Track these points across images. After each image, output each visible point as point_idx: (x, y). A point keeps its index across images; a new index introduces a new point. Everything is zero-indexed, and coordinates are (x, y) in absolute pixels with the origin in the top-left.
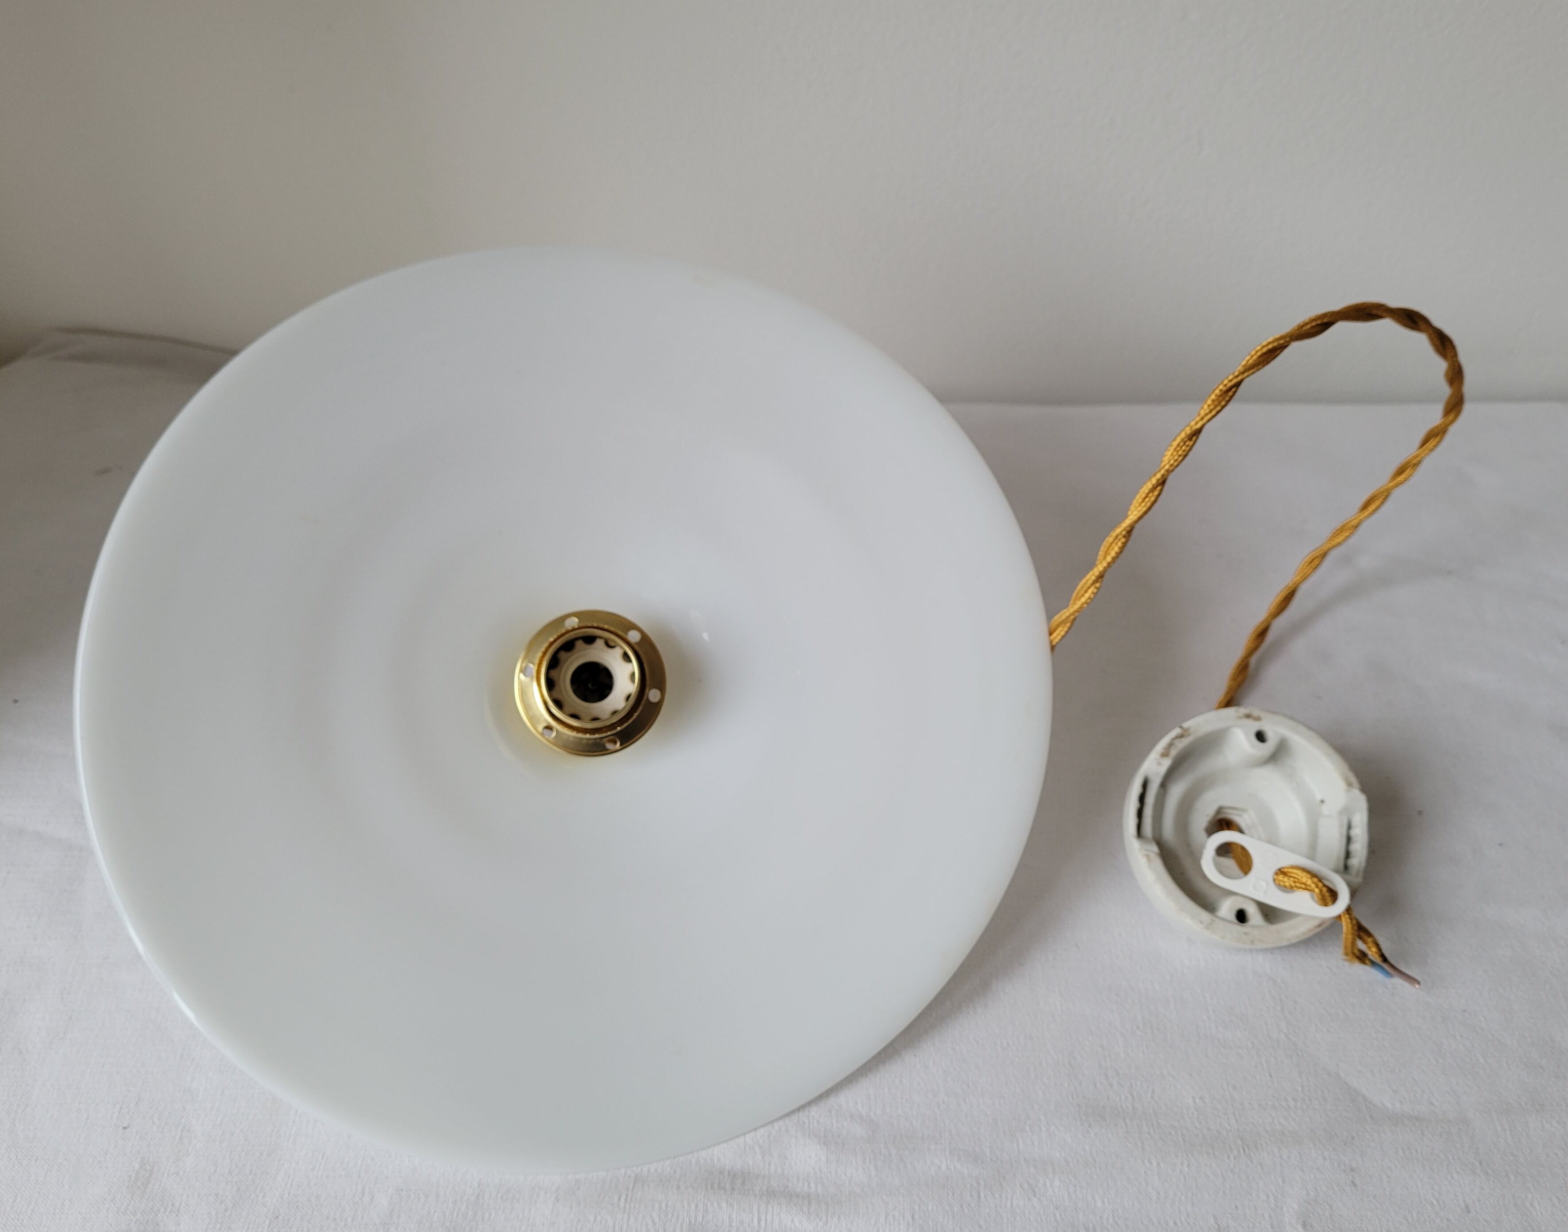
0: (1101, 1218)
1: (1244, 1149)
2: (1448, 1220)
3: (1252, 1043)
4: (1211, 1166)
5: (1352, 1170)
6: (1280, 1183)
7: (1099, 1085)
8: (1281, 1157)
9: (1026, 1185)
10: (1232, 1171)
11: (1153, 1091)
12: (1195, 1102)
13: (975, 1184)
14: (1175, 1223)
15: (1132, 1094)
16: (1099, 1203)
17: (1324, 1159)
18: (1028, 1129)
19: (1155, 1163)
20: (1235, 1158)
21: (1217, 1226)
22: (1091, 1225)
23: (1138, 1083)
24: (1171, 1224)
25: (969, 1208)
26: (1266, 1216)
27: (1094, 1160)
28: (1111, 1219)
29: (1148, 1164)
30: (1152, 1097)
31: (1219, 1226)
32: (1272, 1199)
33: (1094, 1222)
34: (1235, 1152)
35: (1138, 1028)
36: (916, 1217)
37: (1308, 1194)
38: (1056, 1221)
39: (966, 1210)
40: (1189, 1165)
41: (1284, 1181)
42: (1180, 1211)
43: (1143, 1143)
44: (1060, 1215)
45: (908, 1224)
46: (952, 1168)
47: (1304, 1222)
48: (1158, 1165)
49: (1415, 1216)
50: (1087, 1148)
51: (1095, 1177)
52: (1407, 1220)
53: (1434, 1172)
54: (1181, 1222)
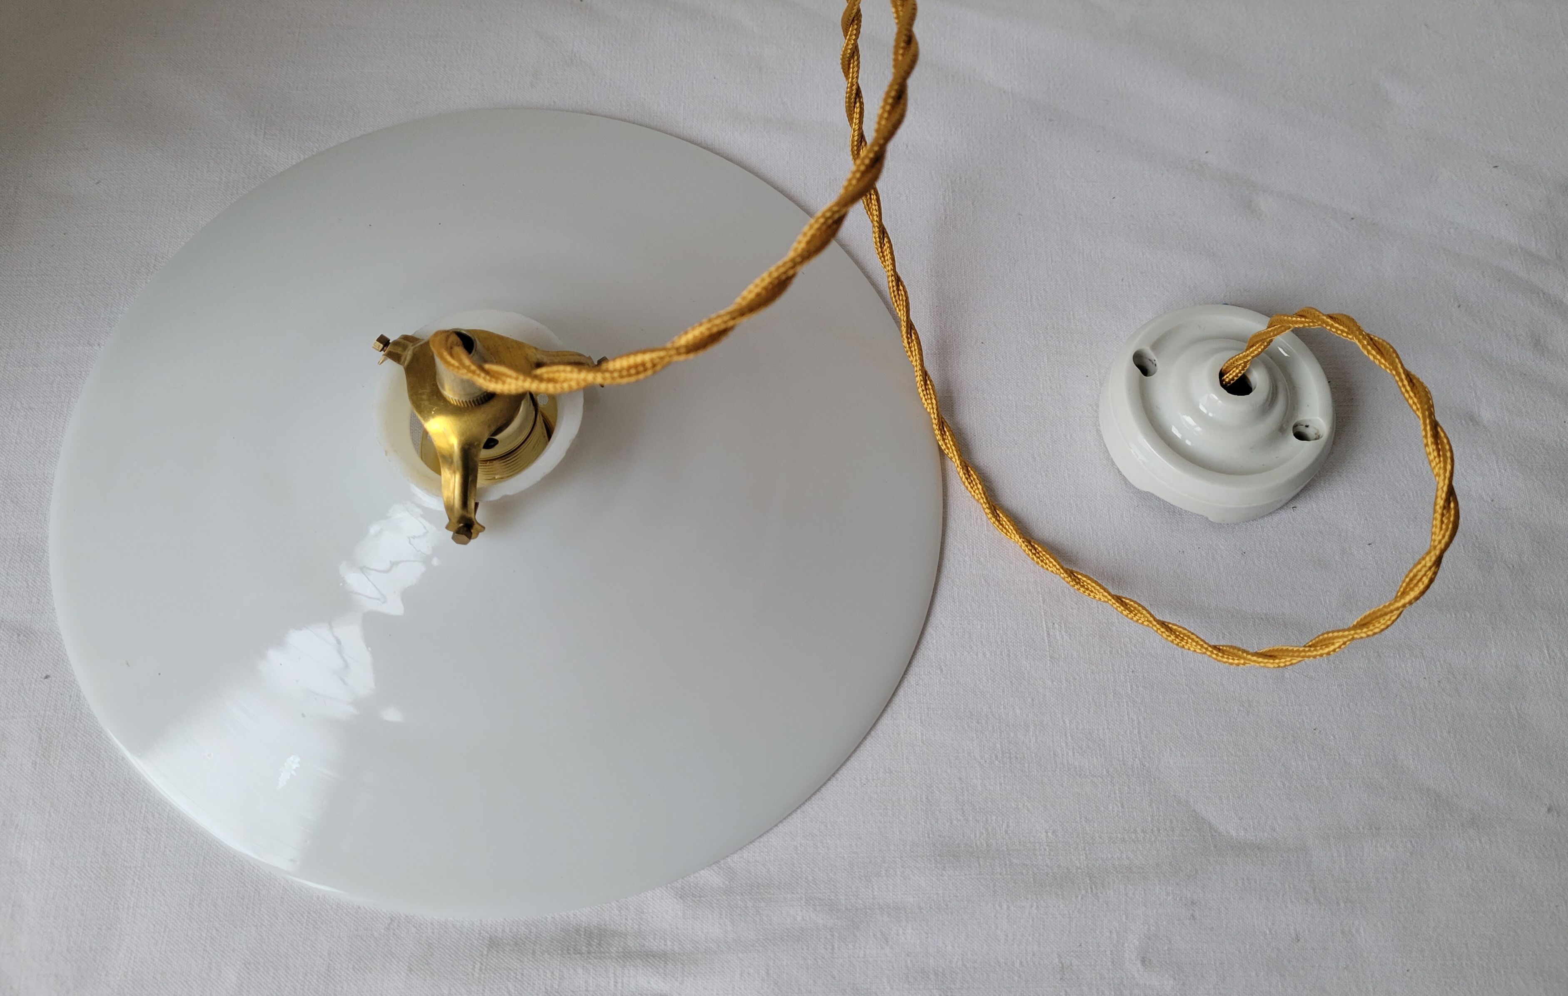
0: (950, 962)
1: (1091, 888)
2: (1279, 950)
3: (1108, 772)
4: (1059, 907)
5: (1193, 903)
6: (1124, 919)
7: (955, 822)
8: (1126, 895)
9: (879, 934)
10: (1078, 912)
11: (1008, 826)
12: (1047, 837)
13: (829, 937)
14: (1021, 963)
15: (987, 830)
16: (950, 948)
17: (1168, 894)
18: (883, 872)
19: (1005, 906)
20: (1082, 898)
21: (1060, 965)
22: (940, 970)
23: (994, 818)
24: (1017, 965)
25: (823, 960)
26: (1108, 953)
27: (947, 906)
28: (960, 963)
29: (998, 907)
30: (1006, 832)
31: (1063, 965)
32: (1114, 936)
33: (943, 966)
34: (1083, 892)
35: (996, 757)
36: (771, 972)
37: (1149, 929)
38: (907, 967)
39: (820, 962)
40: (1038, 907)
41: (1127, 917)
42: (1026, 951)
43: (994, 885)
44: (911, 961)
45: (763, 980)
46: (808, 917)
47: (1143, 958)
48: (1008, 908)
49: (1248, 947)
50: (940, 892)
51: (947, 923)
52: (1240, 951)
53: (1270, 903)
54: (1027, 962)
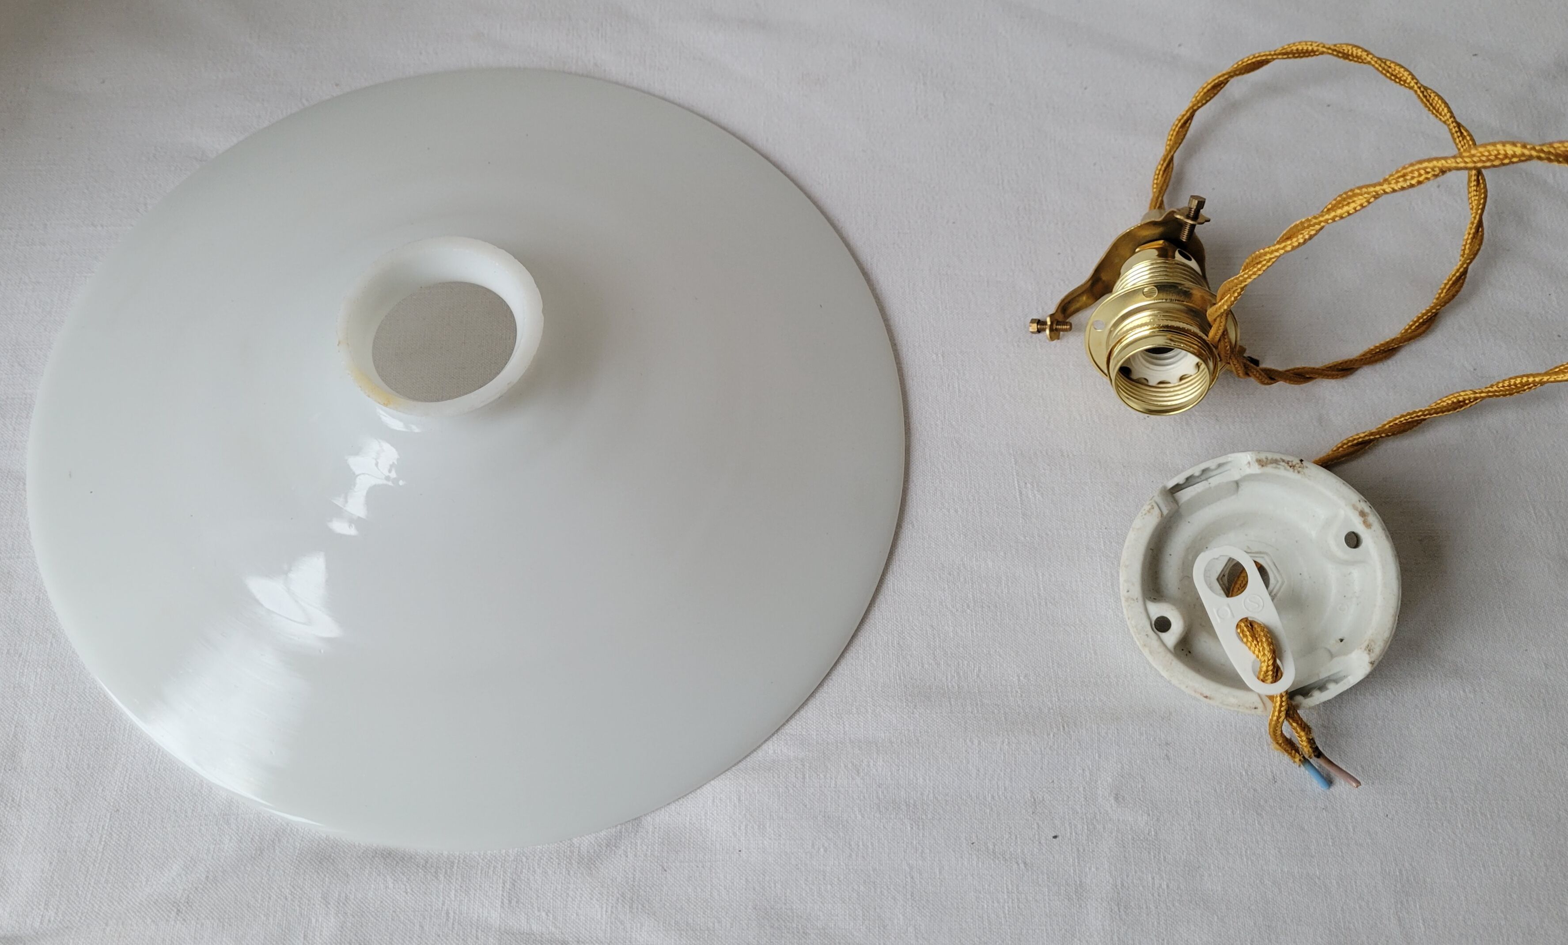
0: (922, 794)
1: (1063, 727)
2: (1255, 790)
3: (1080, 620)
4: (1030, 743)
5: (1167, 744)
6: (1097, 758)
7: (926, 666)
8: (1099, 734)
9: (850, 765)
10: (1050, 749)
11: (980, 670)
12: (1019, 680)
13: (800, 766)
14: (993, 797)
15: (958, 674)
16: (921, 780)
17: (1141, 734)
18: (854, 710)
19: (976, 742)
20: (1054, 736)
21: (1033, 800)
22: (912, 801)
23: (966, 662)
24: (989, 799)
25: (794, 789)
26: (1081, 789)
27: (918, 740)
28: (931, 795)
29: (969, 743)
30: (978, 676)
31: (1035, 800)
32: (1087, 773)
33: (915, 798)
34: (1055, 730)
35: (968, 606)
36: (742, 798)
37: (1122, 768)
38: (878, 797)
39: (791, 791)
40: (1009, 743)
41: (1100, 757)
42: (998, 786)
43: (966, 723)
44: (883, 792)
45: (735, 806)
46: (779, 752)
47: (1117, 795)
48: (980, 743)
49: (1223, 787)
50: (911, 728)
51: (918, 756)
52: (1215, 791)
53: (1246, 744)
54: (999, 796)
